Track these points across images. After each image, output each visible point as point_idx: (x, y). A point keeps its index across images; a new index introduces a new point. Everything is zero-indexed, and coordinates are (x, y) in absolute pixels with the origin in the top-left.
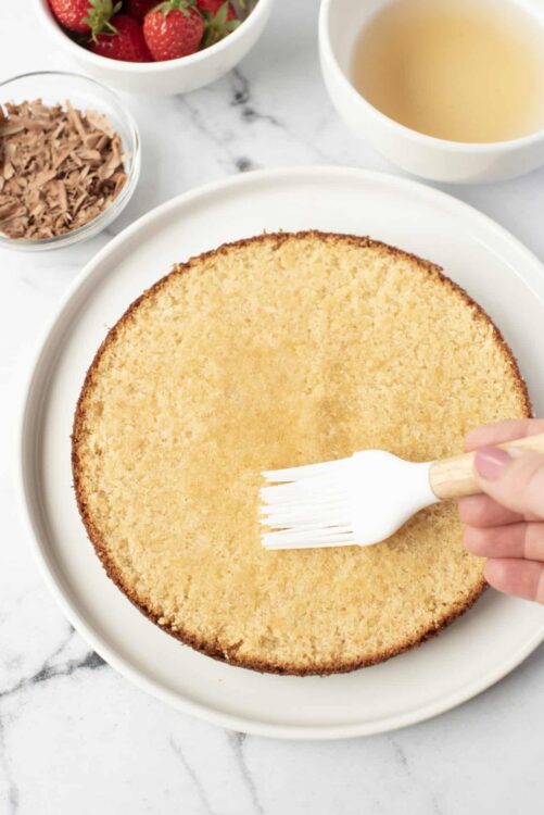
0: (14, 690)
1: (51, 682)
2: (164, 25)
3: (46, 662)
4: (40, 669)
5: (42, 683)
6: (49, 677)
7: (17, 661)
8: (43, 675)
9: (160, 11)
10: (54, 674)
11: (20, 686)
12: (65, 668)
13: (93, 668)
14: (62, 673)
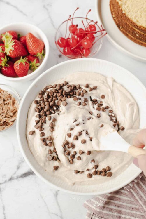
0: (4, 183)
1: (13, 181)
2: (18, 67)
3: (12, 176)
4: (10, 178)
5: (11, 181)
6: (12, 180)
7: (4, 176)
8: (11, 179)
9: (17, 63)
10: (14, 179)
11: (6, 182)
12: (16, 178)
13: (23, 178)
14: (15, 179)
